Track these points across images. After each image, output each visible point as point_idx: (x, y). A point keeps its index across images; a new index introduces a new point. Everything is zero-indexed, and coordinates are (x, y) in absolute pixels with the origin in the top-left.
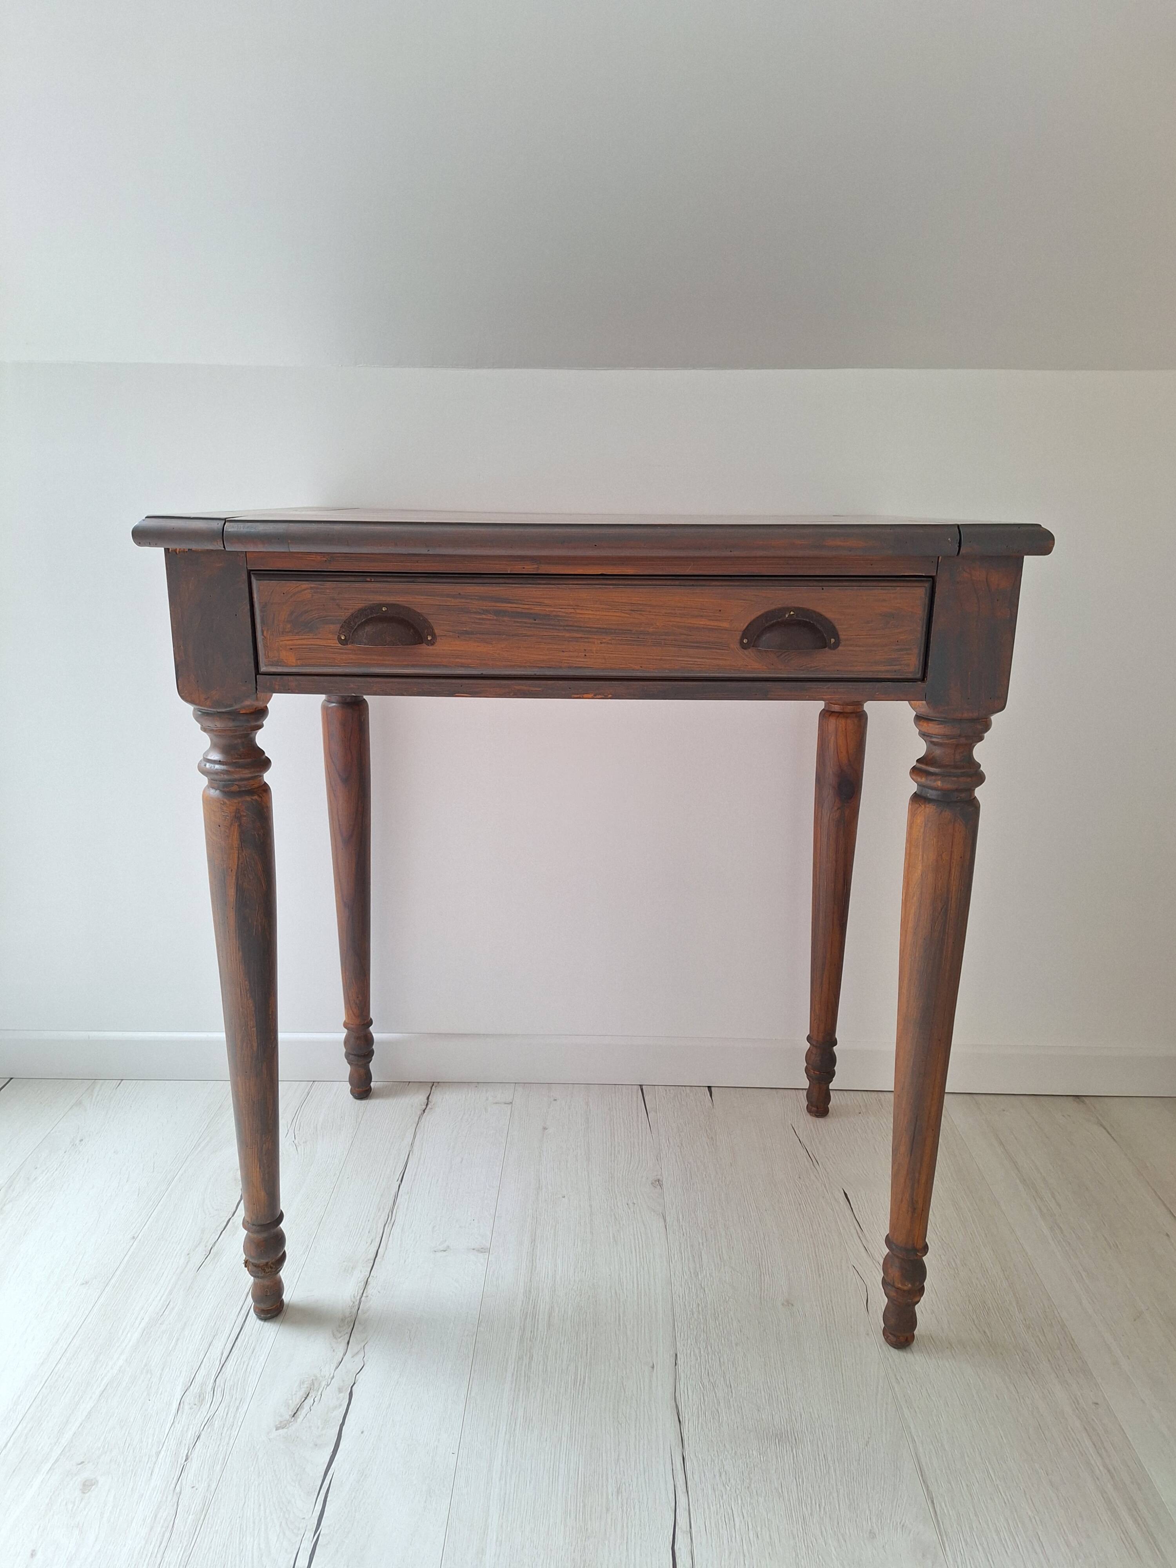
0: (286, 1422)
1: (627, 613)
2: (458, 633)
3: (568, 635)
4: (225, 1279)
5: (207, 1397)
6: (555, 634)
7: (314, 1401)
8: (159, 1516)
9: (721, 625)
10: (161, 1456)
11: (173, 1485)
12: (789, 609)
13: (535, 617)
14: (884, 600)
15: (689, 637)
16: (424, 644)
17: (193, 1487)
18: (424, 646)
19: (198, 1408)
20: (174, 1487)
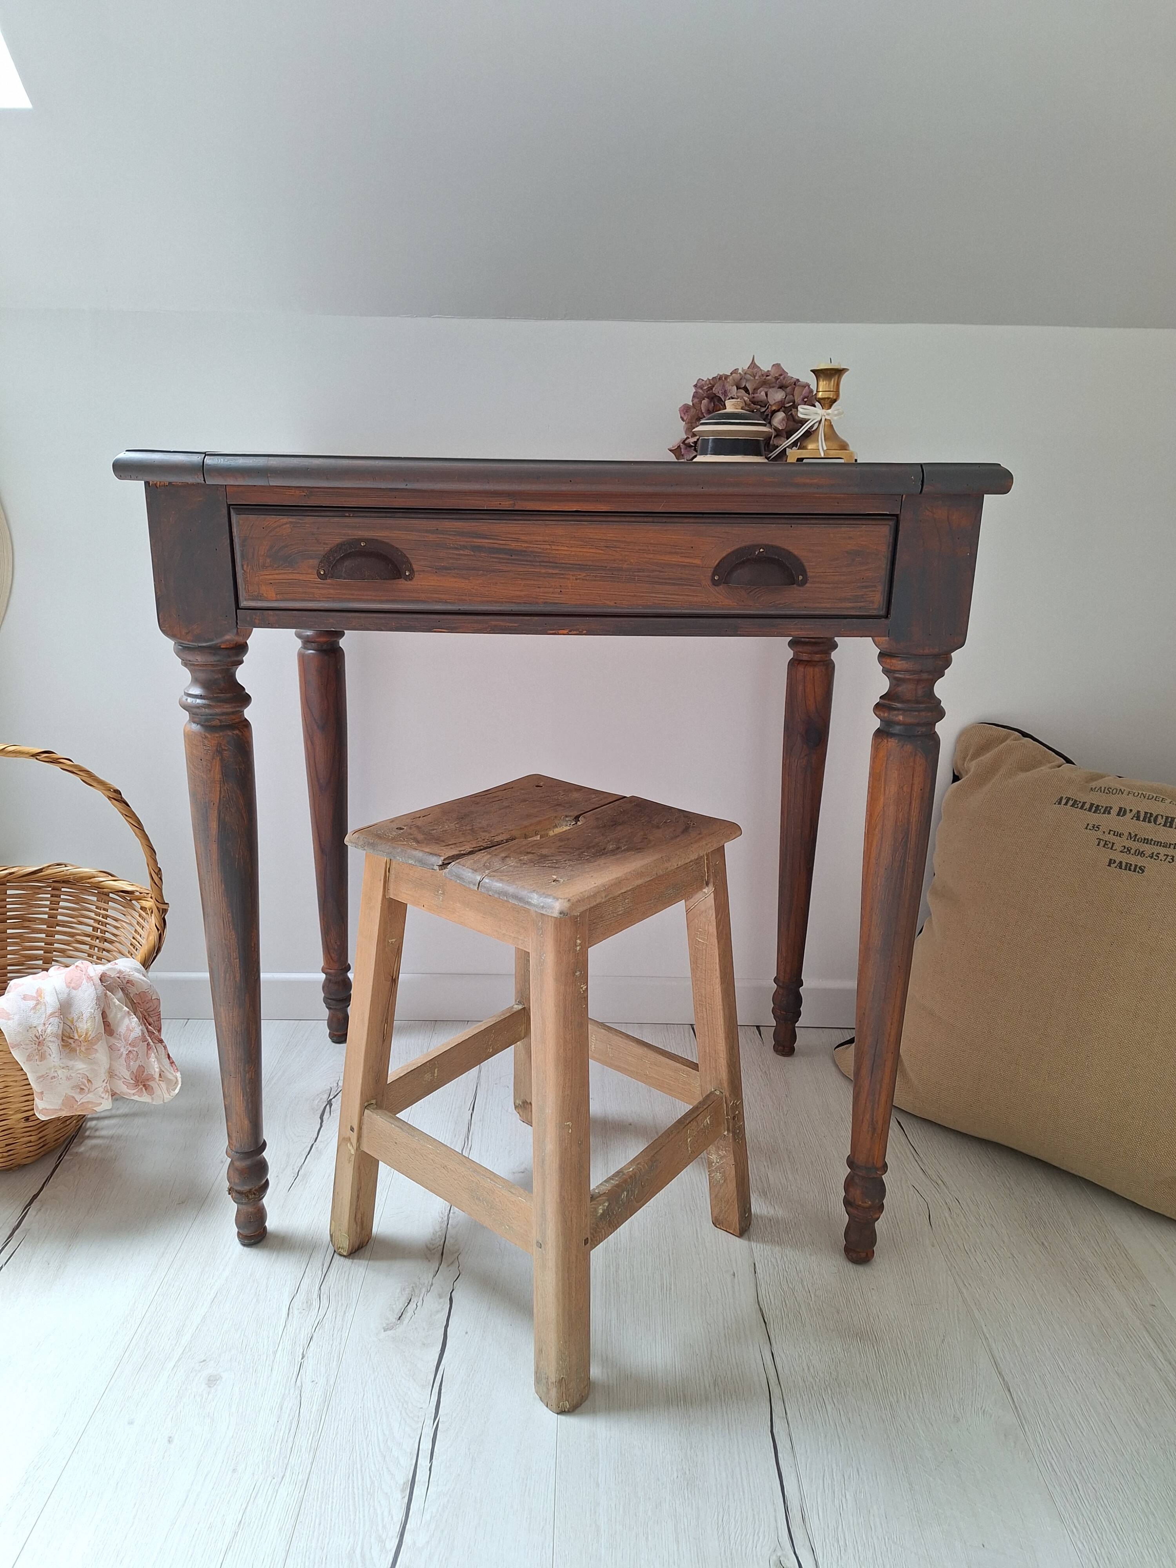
0: (392, 1324)
1: (602, 550)
2: (436, 569)
3: (543, 571)
4: (316, 1198)
5: (314, 1303)
6: (533, 570)
7: (417, 1306)
8: (284, 1407)
9: (694, 562)
10: (278, 1355)
11: (294, 1379)
12: (759, 546)
13: (511, 552)
14: (850, 538)
15: (661, 574)
16: (402, 579)
17: (313, 1381)
18: (402, 581)
19: (307, 1313)
20: (295, 1381)
